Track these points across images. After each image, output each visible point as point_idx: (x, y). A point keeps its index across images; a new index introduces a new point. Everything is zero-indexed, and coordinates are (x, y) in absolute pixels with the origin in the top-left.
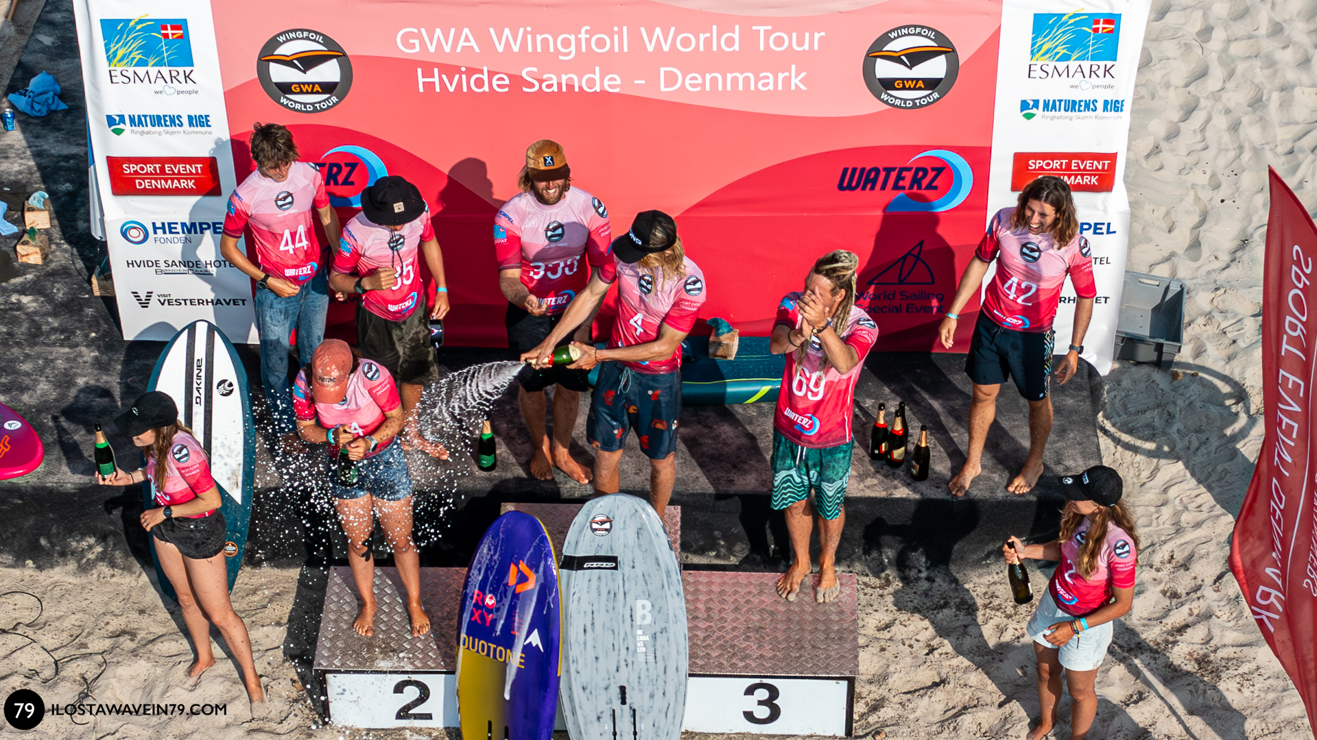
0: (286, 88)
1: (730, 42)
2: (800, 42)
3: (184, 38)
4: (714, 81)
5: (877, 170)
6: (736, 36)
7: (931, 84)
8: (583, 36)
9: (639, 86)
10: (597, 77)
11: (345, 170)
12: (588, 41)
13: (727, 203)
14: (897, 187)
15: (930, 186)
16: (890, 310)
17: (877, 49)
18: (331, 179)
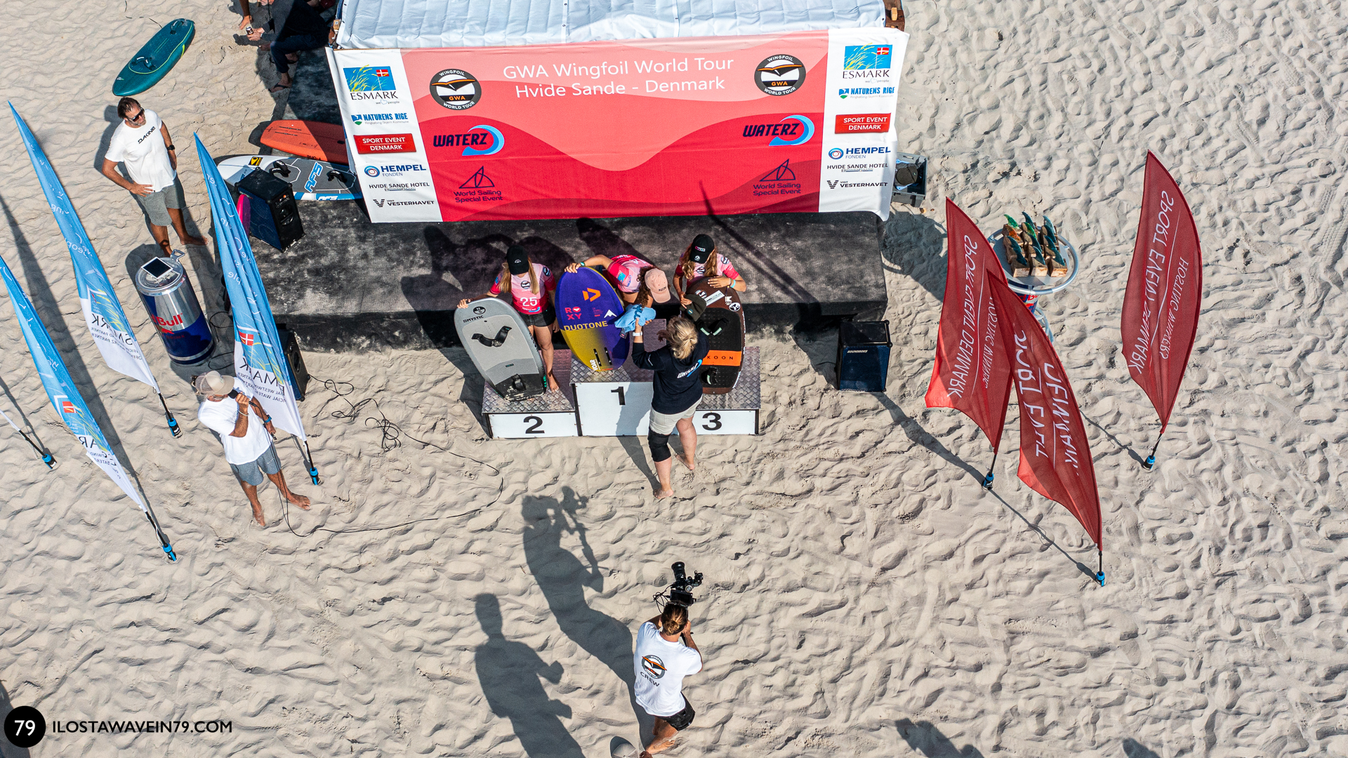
0: (446, 98)
1: (683, 67)
2: (721, 65)
3: (390, 76)
4: (675, 86)
5: (764, 126)
6: (686, 64)
7: (791, 83)
8: (604, 67)
9: (635, 90)
10: (612, 87)
11: (481, 138)
12: (606, 69)
13: (685, 146)
14: (774, 134)
15: (792, 133)
16: (772, 193)
17: (762, 67)
18: (474, 141)
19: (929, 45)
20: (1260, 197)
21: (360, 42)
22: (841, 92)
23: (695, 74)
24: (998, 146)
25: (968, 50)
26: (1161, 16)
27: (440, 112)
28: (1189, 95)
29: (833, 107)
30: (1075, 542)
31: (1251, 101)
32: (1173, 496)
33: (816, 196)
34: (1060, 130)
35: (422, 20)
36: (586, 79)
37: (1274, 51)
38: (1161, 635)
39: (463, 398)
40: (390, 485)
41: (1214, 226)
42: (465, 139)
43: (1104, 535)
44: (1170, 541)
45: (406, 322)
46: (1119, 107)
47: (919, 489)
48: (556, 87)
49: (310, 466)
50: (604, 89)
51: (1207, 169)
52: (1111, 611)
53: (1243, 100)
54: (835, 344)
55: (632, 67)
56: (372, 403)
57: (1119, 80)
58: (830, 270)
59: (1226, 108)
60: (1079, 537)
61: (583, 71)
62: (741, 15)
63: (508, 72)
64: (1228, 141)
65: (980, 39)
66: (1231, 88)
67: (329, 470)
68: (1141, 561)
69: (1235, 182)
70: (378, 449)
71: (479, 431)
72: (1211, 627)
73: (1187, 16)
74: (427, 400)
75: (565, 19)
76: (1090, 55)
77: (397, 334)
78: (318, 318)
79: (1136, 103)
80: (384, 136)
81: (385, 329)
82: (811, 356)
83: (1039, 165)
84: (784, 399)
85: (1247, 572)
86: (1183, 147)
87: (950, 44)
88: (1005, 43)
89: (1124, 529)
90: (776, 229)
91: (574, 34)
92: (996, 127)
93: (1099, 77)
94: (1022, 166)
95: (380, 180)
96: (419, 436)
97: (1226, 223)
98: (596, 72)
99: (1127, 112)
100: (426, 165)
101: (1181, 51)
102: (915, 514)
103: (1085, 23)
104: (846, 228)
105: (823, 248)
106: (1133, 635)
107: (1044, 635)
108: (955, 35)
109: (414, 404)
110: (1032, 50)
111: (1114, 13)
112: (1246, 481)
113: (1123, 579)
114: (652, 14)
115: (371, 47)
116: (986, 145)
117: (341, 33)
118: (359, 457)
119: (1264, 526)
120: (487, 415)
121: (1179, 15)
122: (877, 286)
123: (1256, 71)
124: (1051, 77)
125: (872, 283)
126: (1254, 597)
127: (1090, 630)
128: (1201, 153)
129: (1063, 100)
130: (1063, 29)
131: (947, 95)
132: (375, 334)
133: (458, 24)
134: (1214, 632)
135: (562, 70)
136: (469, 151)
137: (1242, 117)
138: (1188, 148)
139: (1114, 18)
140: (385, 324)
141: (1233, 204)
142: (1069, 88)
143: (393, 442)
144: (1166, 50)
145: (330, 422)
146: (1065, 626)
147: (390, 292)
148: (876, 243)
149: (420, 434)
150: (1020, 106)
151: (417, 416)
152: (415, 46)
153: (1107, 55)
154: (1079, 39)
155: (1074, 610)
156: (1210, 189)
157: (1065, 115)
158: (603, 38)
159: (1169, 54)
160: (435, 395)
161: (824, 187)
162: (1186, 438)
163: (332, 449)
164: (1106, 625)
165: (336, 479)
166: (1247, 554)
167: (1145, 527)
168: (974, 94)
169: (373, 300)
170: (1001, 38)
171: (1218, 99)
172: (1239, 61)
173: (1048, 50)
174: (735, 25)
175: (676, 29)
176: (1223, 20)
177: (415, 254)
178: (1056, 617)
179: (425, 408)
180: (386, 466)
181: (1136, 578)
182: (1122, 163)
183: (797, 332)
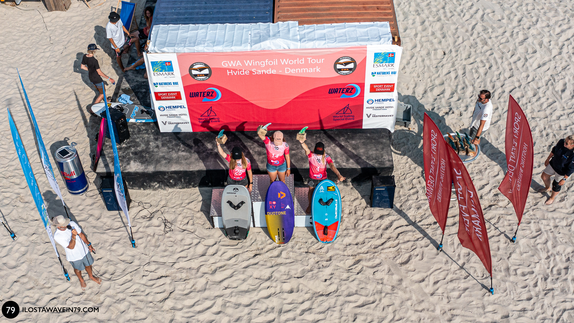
0: (196, 75)
1: (302, 62)
2: (319, 61)
3: (171, 65)
4: (298, 71)
5: (338, 89)
6: (303, 60)
7: (350, 69)
8: (266, 62)
9: (280, 72)
10: (270, 71)
11: (211, 93)
12: (268, 63)
13: (302, 97)
14: (342, 93)
15: (350, 92)
16: (341, 119)
17: (337, 62)
18: (208, 95)
19: (412, 57)
20: (563, 124)
21: (159, 50)
22: (372, 73)
23: (307, 65)
24: (443, 101)
25: (430, 59)
26: (517, 44)
27: (193, 82)
28: (530, 79)
29: (369, 81)
30: (480, 275)
31: (558, 81)
32: (525, 255)
33: (361, 121)
34: (471, 94)
35: (186, 41)
36: (258, 67)
37: (568, 60)
38: (519, 316)
39: (202, 210)
40: (168, 248)
41: (542, 136)
42: (204, 94)
43: (493, 272)
44: (524, 275)
45: (176, 176)
46: (498, 84)
47: (409, 251)
48: (245, 71)
49: (132, 239)
50: (266, 72)
51: (539, 111)
52: (496, 306)
53: (554, 81)
54: (370, 187)
55: (279, 62)
56: (160, 212)
57: (498, 72)
58: (367, 153)
59: (547, 85)
60: (482, 273)
61: (257, 63)
62: (328, 39)
63: (224, 64)
64: (548, 99)
65: (435, 54)
66: (549, 76)
67: (140, 241)
68: (510, 284)
69: (551, 117)
70: (163, 233)
71: (208, 224)
72: (543, 313)
73: (529, 44)
74: (185, 211)
75: (249, 41)
76: (485, 61)
77: (171, 181)
78: (136, 173)
79: (506, 82)
80: (167, 93)
81: (166, 179)
82: (359, 192)
83: (462, 109)
84: (347, 211)
85: (559, 289)
86: (528, 101)
87: (421, 57)
88: (446, 56)
89: (502, 269)
90: (343, 136)
91: (254, 47)
92: (443, 93)
93: (489, 71)
94: (454, 110)
95: (165, 112)
96: (181, 227)
97: (547, 135)
98: (263, 64)
99: (502, 86)
100: (186, 106)
101: (526, 60)
102: (407, 262)
103: (482, 47)
104: (375, 136)
105: (364, 144)
106: (507, 316)
107: (466, 316)
108: (424, 53)
109: (178, 213)
110: (459, 59)
111: (496, 43)
112: (558, 248)
113: (502, 291)
114: (288, 39)
115: (163, 52)
116: (438, 100)
117: (150, 46)
118: (154, 236)
119: (567, 268)
120: (212, 217)
121: (525, 44)
122: (389, 161)
123: (560, 69)
124: (467, 71)
125: (387, 159)
126: (563, 300)
127: (487, 314)
128: (536, 104)
129: (473, 81)
130: (472, 50)
131: (420, 79)
132: (162, 181)
133: (202, 42)
134: (544, 315)
135: (248, 63)
136: (205, 99)
137: (554, 88)
138: (530, 102)
139: (496, 45)
140: (166, 177)
141: (550, 126)
142: (476, 76)
143: (169, 229)
144: (519, 59)
145: (141, 220)
146: (476, 312)
147: (169, 162)
148: (388, 142)
149: (181, 226)
150: (453, 83)
151: (180, 218)
152: (183, 52)
153: (493, 62)
154: (480, 54)
155: (480, 305)
156: (540, 120)
157: (474, 88)
158: (266, 49)
159: (521, 61)
160: (188, 209)
161: (365, 117)
162: (530, 229)
163: (141, 232)
164: (494, 312)
165: (143, 245)
166: (559, 281)
167: (512, 268)
168: (433, 78)
169: (161, 166)
170: (445, 54)
171: (543, 80)
172: (552, 64)
173: (466, 59)
174: (325, 43)
175: (299, 45)
176: (545, 47)
177: (180, 146)
178: (472, 308)
179: (184, 214)
180: (166, 240)
181: (508, 291)
182: (500, 109)
183: (353, 181)
